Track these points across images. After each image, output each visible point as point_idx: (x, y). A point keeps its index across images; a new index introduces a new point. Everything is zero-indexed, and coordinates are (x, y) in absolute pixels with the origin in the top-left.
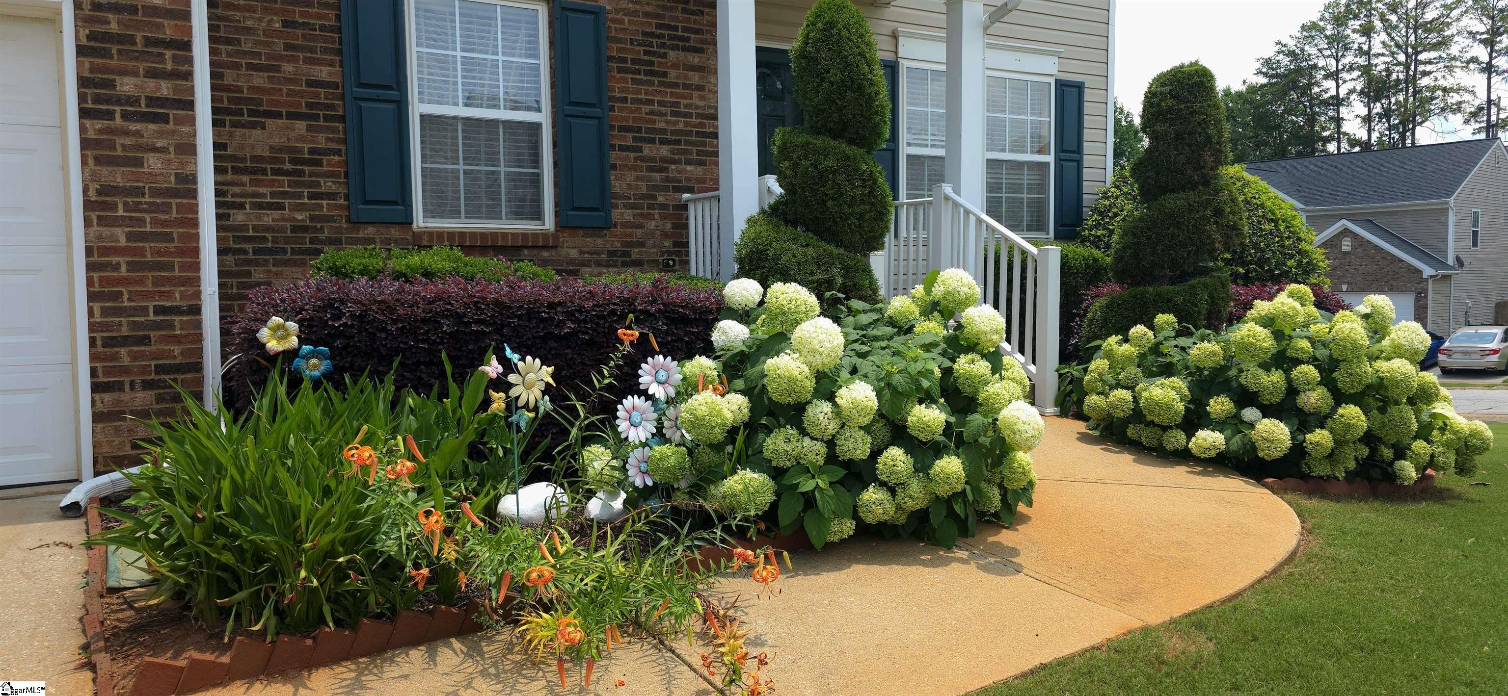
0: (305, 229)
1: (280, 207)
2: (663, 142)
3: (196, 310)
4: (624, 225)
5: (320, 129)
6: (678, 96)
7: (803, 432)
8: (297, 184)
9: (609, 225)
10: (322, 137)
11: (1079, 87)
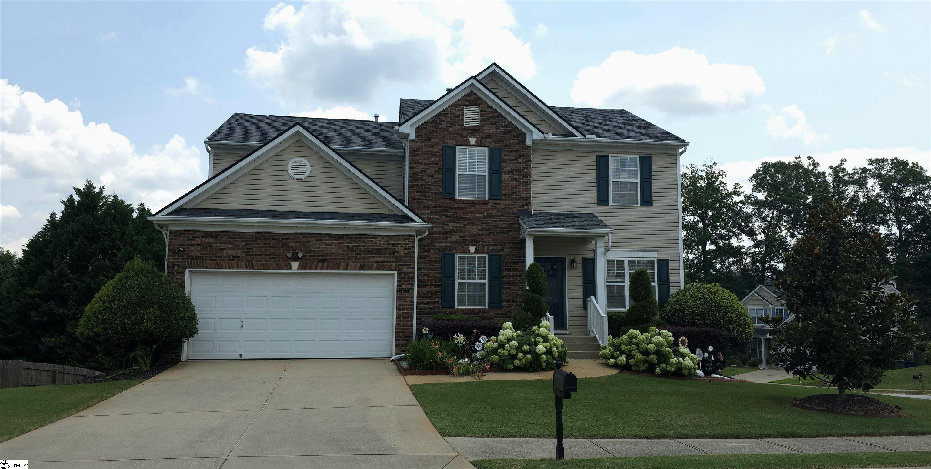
0: (432, 309)
1: (428, 304)
2: (516, 286)
3: (412, 326)
4: (505, 307)
5: (437, 287)
6: (521, 274)
7: (504, 349)
8: (432, 299)
9: (502, 307)
10: (437, 289)
11: (667, 261)
